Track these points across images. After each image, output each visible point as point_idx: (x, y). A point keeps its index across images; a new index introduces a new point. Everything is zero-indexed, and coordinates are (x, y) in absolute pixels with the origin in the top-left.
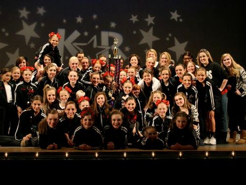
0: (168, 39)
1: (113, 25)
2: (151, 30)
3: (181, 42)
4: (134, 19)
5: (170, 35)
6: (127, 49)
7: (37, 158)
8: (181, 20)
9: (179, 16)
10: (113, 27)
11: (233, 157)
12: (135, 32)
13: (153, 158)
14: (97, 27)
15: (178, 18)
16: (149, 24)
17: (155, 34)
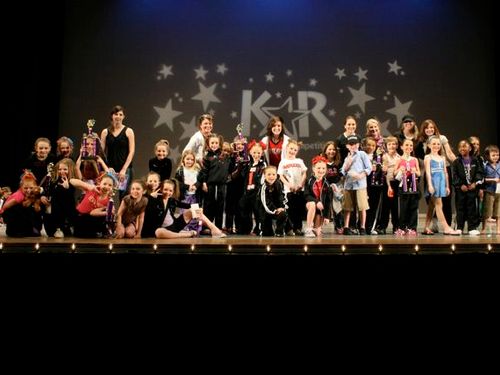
0: (385, 98)
1: (313, 82)
2: (363, 87)
3: (403, 101)
4: (340, 73)
5: (388, 93)
6: (332, 113)
8: (403, 73)
9: (400, 68)
10: (313, 85)
12: (341, 91)
14: (292, 86)
15: (399, 71)
16: (360, 79)
17: (368, 92)
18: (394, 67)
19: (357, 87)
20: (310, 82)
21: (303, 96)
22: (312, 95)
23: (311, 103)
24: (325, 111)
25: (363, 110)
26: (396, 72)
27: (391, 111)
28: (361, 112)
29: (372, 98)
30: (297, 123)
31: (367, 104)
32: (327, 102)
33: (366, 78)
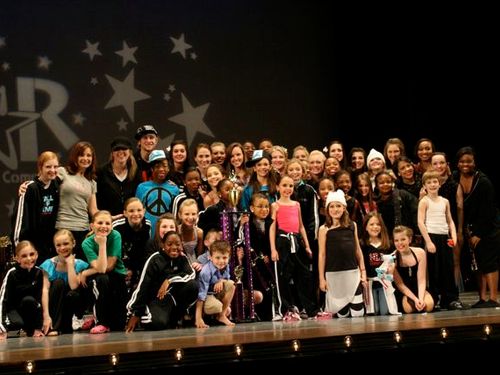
18: (180, 46)
19: (121, 77)
20: (39, 61)
21: (26, 87)
22: (43, 85)
23: (42, 100)
24: (65, 116)
25: (132, 116)
26: (184, 54)
27: (176, 119)
28: (127, 118)
29: (146, 96)
30: (16, 136)
31: (138, 105)
32: (70, 100)
33: (135, 61)
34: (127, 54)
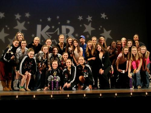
0: (100, 29)
1: (68, 22)
2: (90, 24)
3: (107, 30)
4: (80, 18)
5: (101, 27)
6: (77, 35)
7: (17, 99)
8: (107, 18)
9: (106, 16)
10: (68, 23)
11: (131, 96)
12: (81, 26)
13: (85, 97)
14: (59, 23)
16: (89, 21)
17: (92, 26)
18: (103, 16)
19: (88, 24)
20: (67, 22)
21: (64, 28)
22: (68, 27)
23: (68, 31)
24: (73, 35)
26: (104, 18)
27: (102, 35)
28: (89, 35)
29: (94, 29)
31: (92, 31)
32: (75, 31)
33: (91, 20)
34: (89, 18)
